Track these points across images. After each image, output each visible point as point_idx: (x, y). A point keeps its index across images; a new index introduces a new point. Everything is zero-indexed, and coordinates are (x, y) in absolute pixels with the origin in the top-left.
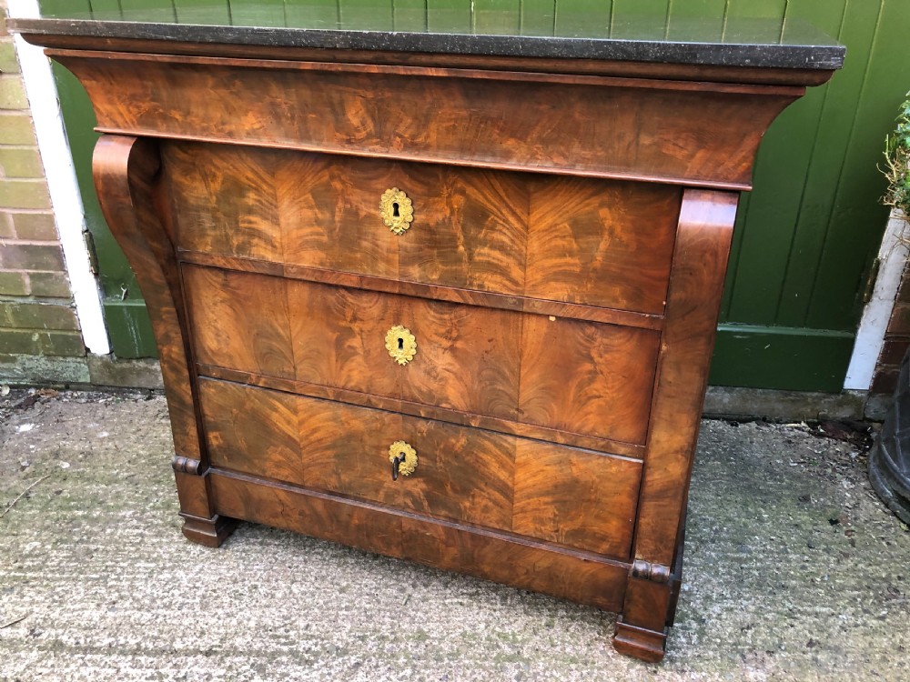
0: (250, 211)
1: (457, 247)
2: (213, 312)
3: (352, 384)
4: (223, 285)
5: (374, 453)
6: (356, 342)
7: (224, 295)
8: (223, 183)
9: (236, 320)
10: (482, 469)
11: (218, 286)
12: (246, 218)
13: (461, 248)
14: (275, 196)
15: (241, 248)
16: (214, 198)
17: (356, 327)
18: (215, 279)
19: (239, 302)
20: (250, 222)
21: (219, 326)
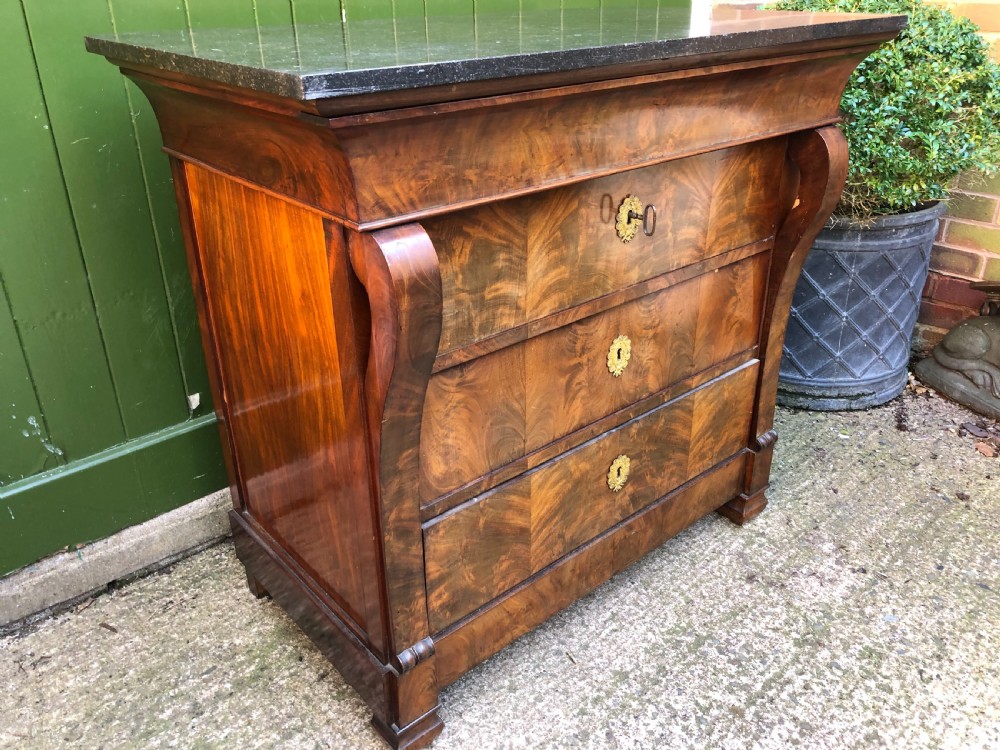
0: (499, 276)
1: (666, 236)
2: (442, 427)
3: (575, 424)
4: (459, 385)
5: (595, 486)
6: (582, 377)
7: (459, 396)
8: (472, 252)
9: (470, 421)
10: (673, 438)
11: (453, 389)
12: (493, 287)
13: (670, 234)
14: (525, 248)
15: (483, 329)
16: (460, 276)
17: (584, 359)
18: (448, 381)
19: (476, 396)
20: (497, 290)
21: (450, 441)
